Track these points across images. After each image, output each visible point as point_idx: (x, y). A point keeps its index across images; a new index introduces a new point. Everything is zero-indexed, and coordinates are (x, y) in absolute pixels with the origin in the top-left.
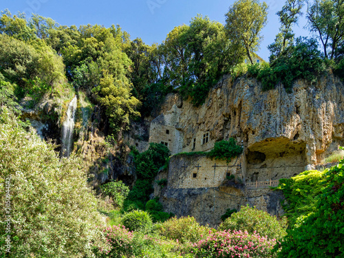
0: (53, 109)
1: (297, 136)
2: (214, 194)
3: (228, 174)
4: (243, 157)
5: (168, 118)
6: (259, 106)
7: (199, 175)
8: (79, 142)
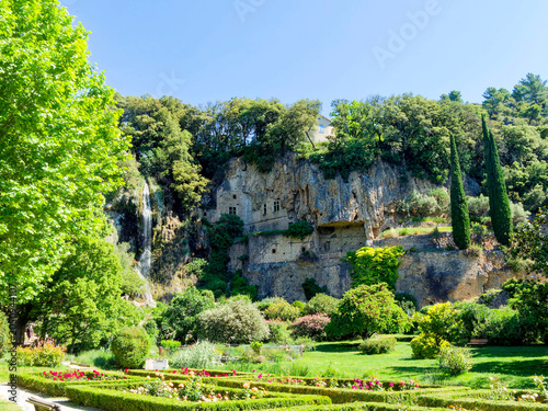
0: (130, 201)
1: (356, 217)
2: (294, 266)
3: (303, 249)
4: (315, 234)
5: (233, 182)
6: (324, 193)
7: (278, 251)
8: (158, 228)
